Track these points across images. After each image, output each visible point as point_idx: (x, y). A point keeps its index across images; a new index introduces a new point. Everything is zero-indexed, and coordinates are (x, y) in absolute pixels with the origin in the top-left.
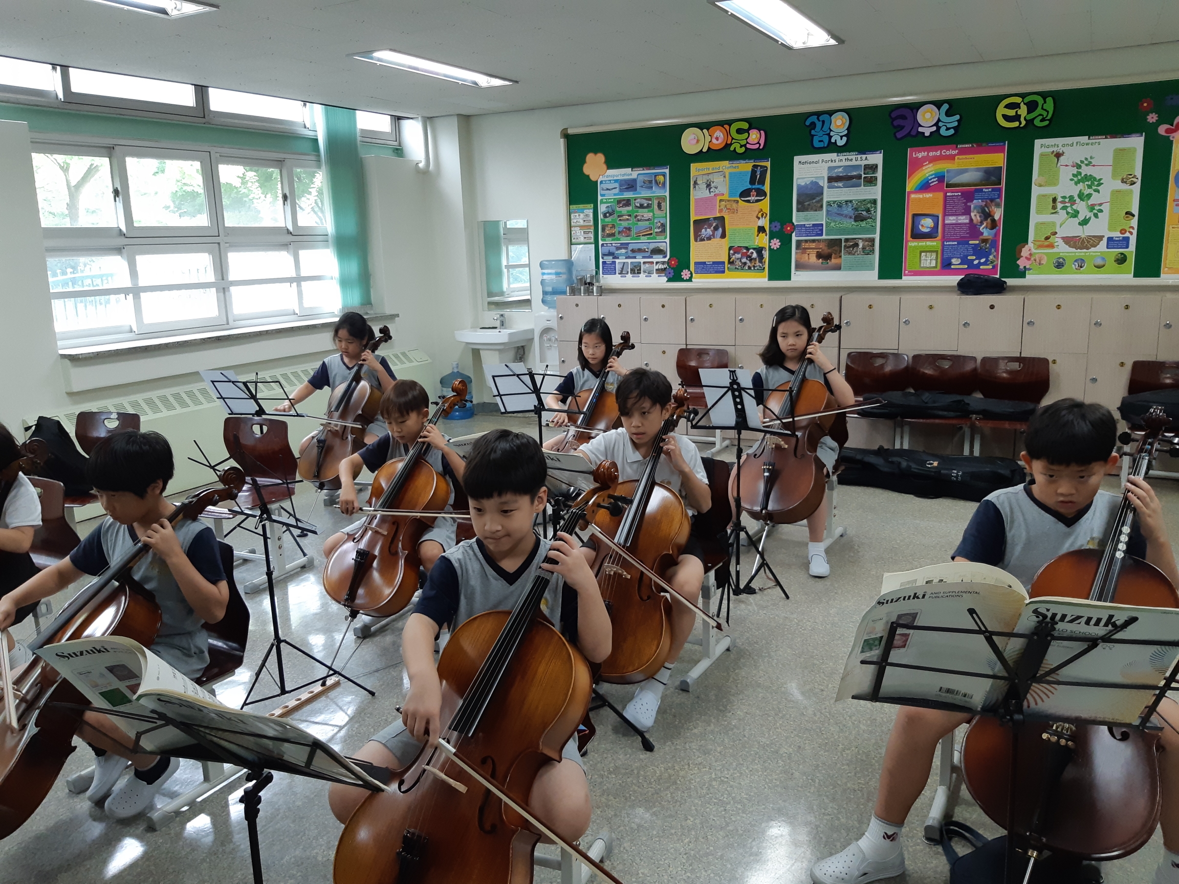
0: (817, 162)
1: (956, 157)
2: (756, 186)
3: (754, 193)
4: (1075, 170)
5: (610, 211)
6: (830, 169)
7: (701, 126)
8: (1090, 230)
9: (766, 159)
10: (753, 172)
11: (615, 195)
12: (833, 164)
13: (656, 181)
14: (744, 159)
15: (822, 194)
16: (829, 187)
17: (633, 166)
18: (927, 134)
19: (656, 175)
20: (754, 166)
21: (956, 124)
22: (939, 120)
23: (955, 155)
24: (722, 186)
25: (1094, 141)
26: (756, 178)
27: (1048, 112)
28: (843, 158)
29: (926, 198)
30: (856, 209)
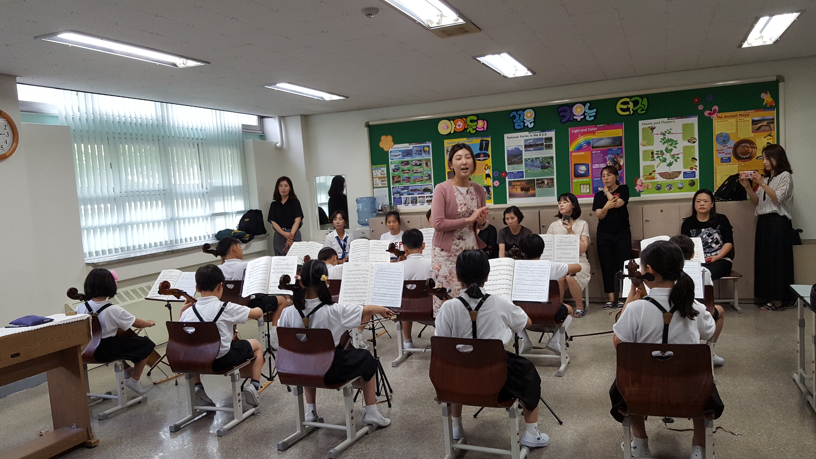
0: (517, 137)
2: (484, 152)
3: (482, 155)
4: (662, 137)
5: (397, 168)
6: (526, 140)
7: (449, 119)
8: (673, 169)
9: (488, 136)
10: (481, 144)
11: (399, 159)
12: (527, 138)
13: (424, 151)
14: (476, 137)
15: (522, 154)
16: (525, 151)
17: (410, 142)
18: (579, 120)
19: (424, 147)
20: (481, 140)
21: (595, 114)
22: (585, 112)
23: (596, 131)
25: (671, 120)
26: (483, 146)
27: (645, 106)
28: (533, 134)
29: (581, 155)
30: (542, 162)
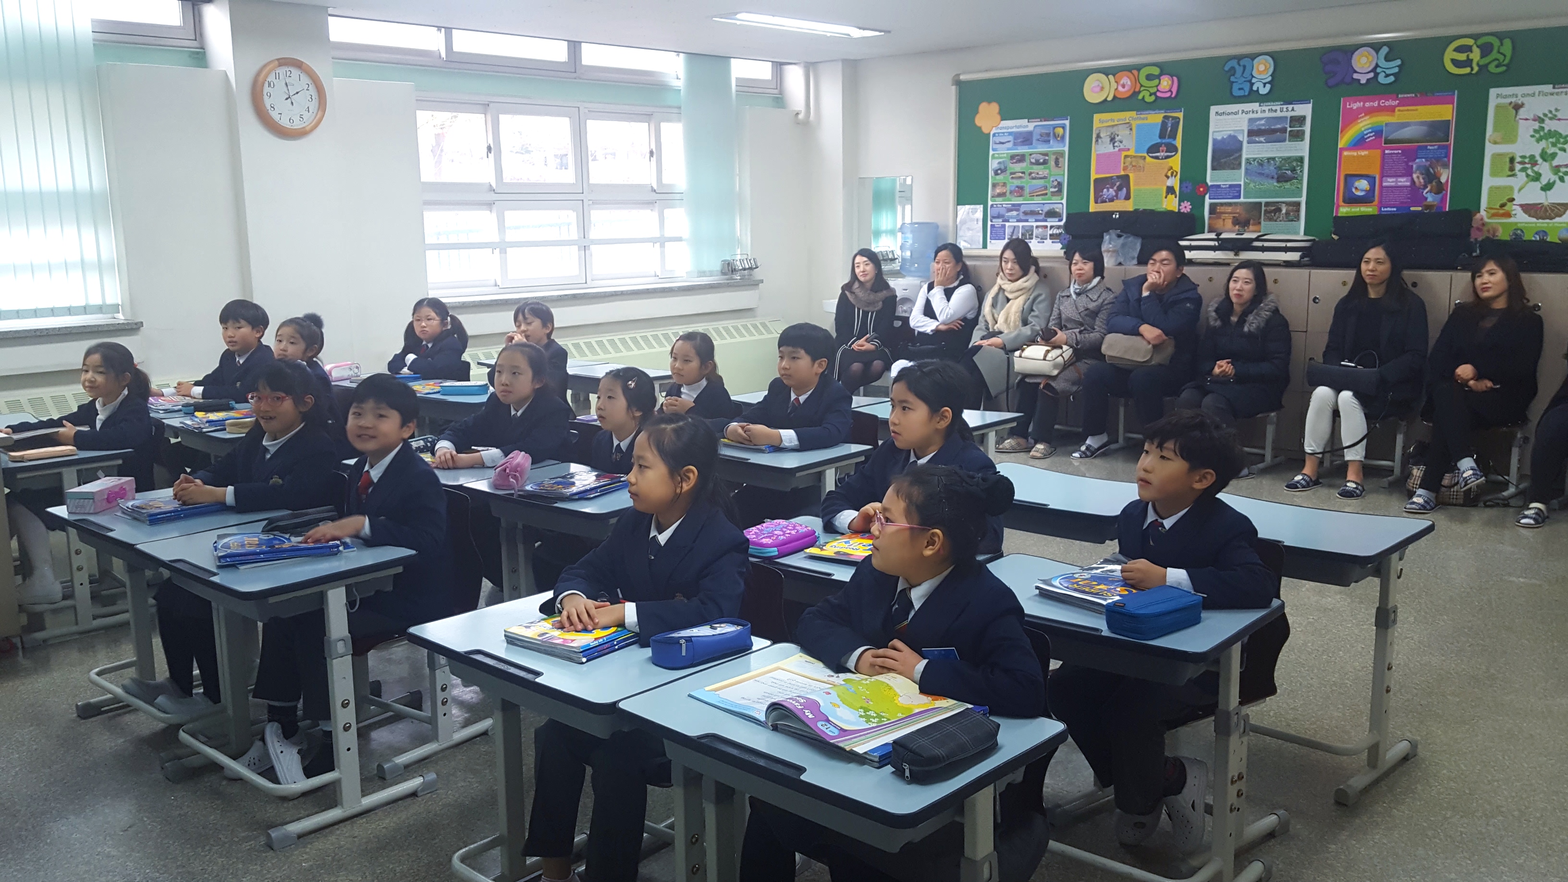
0: (1236, 113)
1: (1397, 109)
2: (1167, 140)
3: (1163, 148)
4: (1536, 125)
5: (1003, 167)
6: (1251, 121)
7: (1106, 71)
8: (1554, 197)
9: (1178, 109)
10: (1164, 124)
12: (1254, 116)
14: (1154, 109)
15: (1240, 149)
16: (1248, 143)
17: (1030, 118)
18: (1363, 81)
19: (1055, 127)
20: (1165, 117)
21: (1396, 70)
22: (1377, 66)
23: (1395, 106)
24: (1129, 142)
25: (1559, 90)
26: (1167, 131)
27: (1505, 56)
28: (1266, 108)
29: (1362, 156)
30: (1279, 168)
